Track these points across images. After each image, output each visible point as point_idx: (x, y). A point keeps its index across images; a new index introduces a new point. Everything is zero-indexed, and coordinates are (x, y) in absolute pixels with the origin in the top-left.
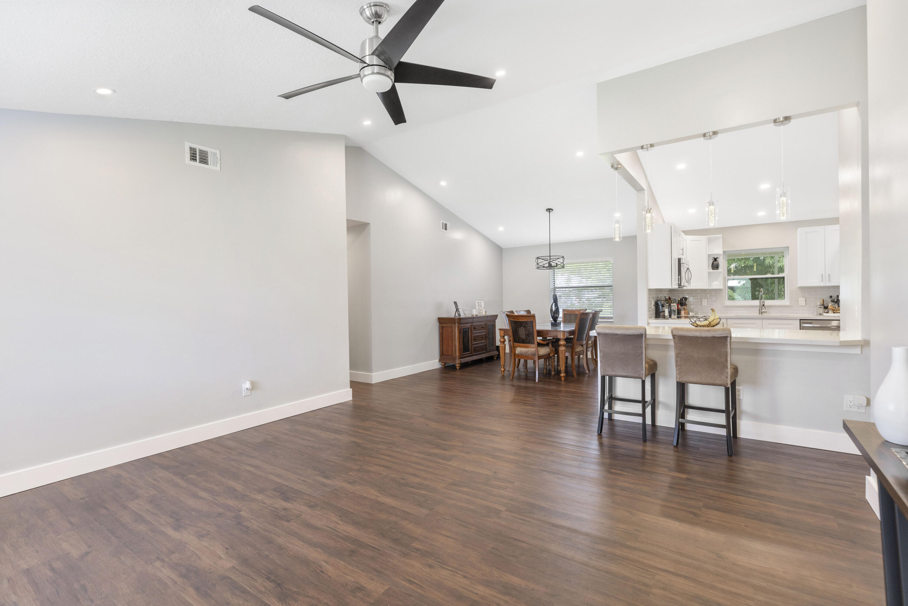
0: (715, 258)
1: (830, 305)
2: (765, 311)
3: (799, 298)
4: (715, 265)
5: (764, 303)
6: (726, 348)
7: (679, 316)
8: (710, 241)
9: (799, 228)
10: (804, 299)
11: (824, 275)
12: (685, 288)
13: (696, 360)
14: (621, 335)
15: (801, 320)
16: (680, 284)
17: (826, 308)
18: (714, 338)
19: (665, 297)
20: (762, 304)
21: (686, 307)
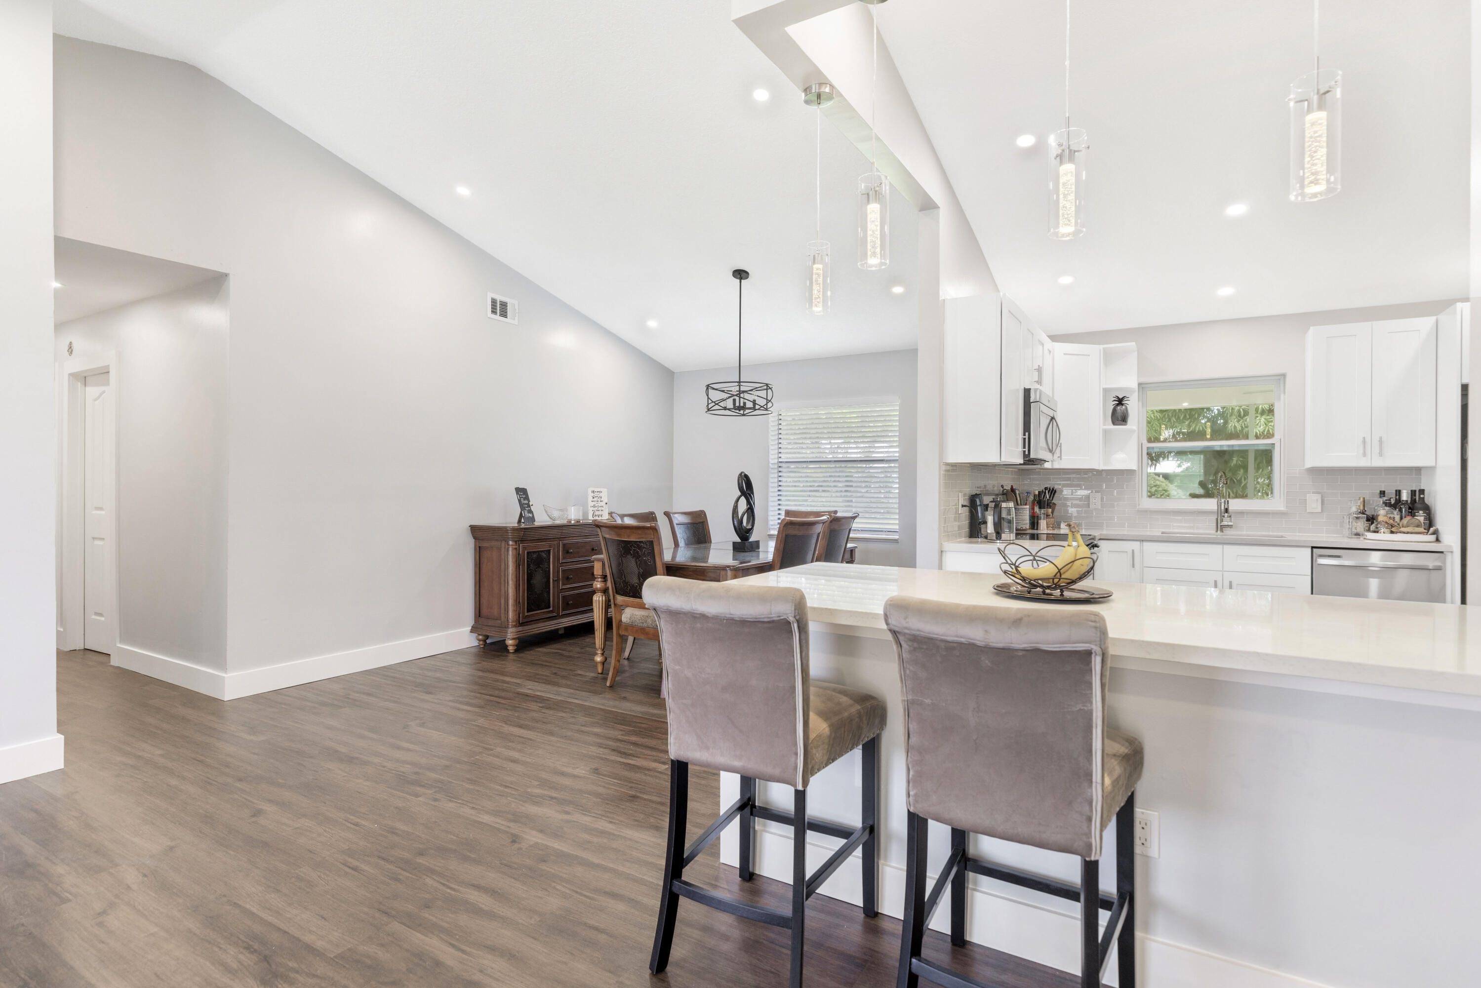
0: (1121, 397)
1: (1383, 513)
2: (1230, 523)
3: (1308, 495)
4: (1119, 417)
5: (1228, 506)
6: (1089, 699)
7: (1035, 532)
8: (1108, 358)
9: (1312, 329)
10: (1319, 497)
11: (1368, 440)
12: (1047, 465)
13: (974, 737)
14: (716, 619)
15: (1314, 550)
16: (1027, 453)
17: (1371, 519)
18: (1036, 654)
19: (1002, 486)
20: (1223, 508)
21: (1050, 510)
